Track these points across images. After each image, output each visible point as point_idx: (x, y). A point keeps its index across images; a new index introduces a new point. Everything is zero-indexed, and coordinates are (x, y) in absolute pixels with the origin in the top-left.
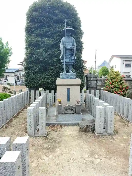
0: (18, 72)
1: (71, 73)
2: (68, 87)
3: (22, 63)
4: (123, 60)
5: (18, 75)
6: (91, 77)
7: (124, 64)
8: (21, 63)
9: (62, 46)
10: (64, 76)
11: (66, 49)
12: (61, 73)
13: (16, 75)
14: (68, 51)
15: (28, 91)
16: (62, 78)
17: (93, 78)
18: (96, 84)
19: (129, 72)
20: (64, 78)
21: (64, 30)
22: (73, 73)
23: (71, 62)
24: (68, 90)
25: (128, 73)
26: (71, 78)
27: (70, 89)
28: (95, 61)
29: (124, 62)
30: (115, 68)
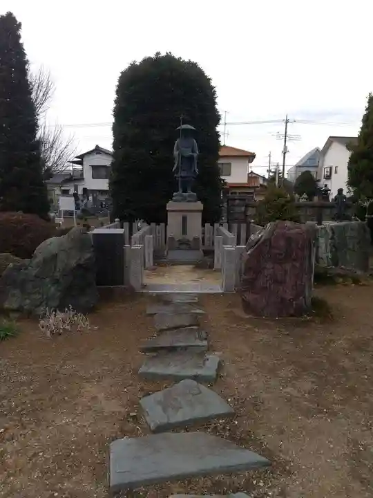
0: (71, 184)
1: (190, 193)
2: (184, 214)
3: (82, 159)
5: (72, 190)
6: (235, 199)
9: (176, 153)
10: (179, 198)
11: (183, 157)
12: (175, 194)
14: (185, 161)
16: (175, 201)
17: (237, 202)
20: (179, 201)
21: (179, 130)
22: (192, 193)
26: (189, 201)
27: (186, 216)
28: (285, 154)
30: (336, 172)
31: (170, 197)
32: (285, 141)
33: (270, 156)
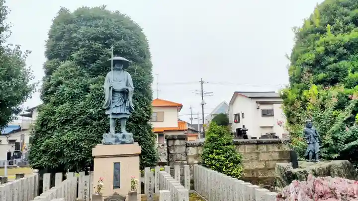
0: (19, 134)
1: (124, 133)
2: (117, 160)
3: (32, 112)
4: (257, 102)
5: (19, 140)
7: (260, 110)
8: (29, 111)
10: (110, 140)
11: (114, 91)
12: (105, 135)
13: (11, 142)
14: (118, 96)
15: (37, 175)
18: (186, 153)
19: (272, 127)
20: (110, 144)
21: (111, 61)
23: (122, 114)
24: (117, 166)
25: (270, 128)
26: (123, 143)
27: (119, 163)
28: (203, 105)
29: (259, 105)
30: (243, 118)
31: (98, 140)
32: (202, 96)
33: (191, 108)
